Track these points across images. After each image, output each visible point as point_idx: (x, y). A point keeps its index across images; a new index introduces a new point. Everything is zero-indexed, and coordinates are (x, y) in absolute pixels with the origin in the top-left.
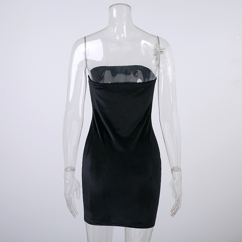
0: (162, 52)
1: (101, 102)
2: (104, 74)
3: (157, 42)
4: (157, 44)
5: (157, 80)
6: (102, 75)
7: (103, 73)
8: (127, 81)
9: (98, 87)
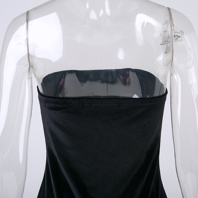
0: (177, 36)
1: (60, 134)
2: (64, 80)
3: (168, 18)
4: (166, 22)
5: (168, 96)
6: (61, 83)
7: (62, 80)
8: (108, 95)
9: (53, 105)
